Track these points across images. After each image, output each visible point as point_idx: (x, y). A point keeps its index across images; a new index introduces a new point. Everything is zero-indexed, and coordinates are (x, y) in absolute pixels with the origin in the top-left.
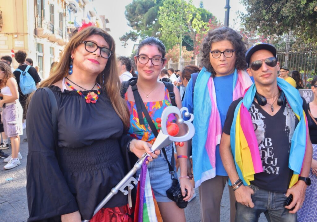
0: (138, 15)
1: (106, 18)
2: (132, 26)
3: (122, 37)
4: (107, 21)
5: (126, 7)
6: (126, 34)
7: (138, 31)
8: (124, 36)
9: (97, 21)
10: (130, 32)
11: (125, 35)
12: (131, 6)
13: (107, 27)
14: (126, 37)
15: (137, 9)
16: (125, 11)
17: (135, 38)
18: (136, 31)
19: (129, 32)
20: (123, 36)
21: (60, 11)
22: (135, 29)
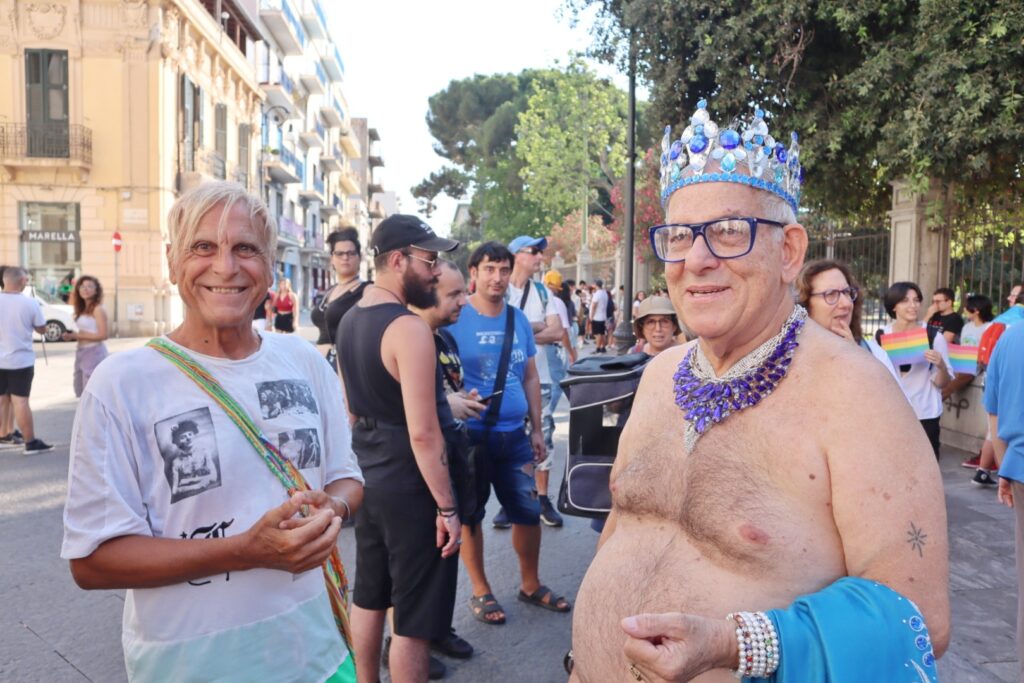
0: (465, 124)
1: (370, 126)
2: (449, 156)
3: (420, 185)
4: (373, 136)
5: (431, 100)
6: (432, 176)
7: (468, 168)
8: (425, 182)
9: (344, 138)
10: (442, 172)
11: (428, 179)
12: (443, 96)
13: (375, 153)
14: (430, 185)
15: (462, 106)
16: (428, 114)
17: (459, 187)
18: (461, 168)
19: (438, 172)
20: (421, 182)
21: (240, 121)
22: (459, 163)
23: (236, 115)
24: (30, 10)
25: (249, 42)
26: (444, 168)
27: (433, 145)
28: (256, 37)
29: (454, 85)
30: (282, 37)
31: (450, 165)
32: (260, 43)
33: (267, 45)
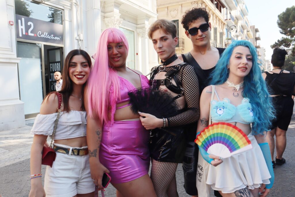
0: (292, 22)
1: (256, 28)
2: (285, 34)
3: (274, 44)
4: (257, 31)
5: (279, 16)
6: (278, 41)
7: (292, 37)
8: (276, 43)
9: (248, 33)
10: (282, 39)
11: (277, 42)
12: (284, 14)
13: (257, 36)
14: (278, 44)
15: (291, 16)
16: (278, 21)
17: (288, 44)
18: (289, 37)
19: (280, 39)
20: (274, 43)
21: (220, 31)
22: (288, 36)
23: (219, 30)
24: (170, 12)
25: (222, 9)
26: (283, 38)
27: (279, 31)
28: (224, 7)
29: (288, 10)
30: (231, 5)
31: (285, 36)
32: (225, 9)
33: (227, 8)
